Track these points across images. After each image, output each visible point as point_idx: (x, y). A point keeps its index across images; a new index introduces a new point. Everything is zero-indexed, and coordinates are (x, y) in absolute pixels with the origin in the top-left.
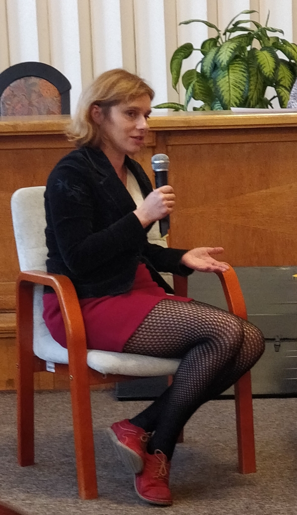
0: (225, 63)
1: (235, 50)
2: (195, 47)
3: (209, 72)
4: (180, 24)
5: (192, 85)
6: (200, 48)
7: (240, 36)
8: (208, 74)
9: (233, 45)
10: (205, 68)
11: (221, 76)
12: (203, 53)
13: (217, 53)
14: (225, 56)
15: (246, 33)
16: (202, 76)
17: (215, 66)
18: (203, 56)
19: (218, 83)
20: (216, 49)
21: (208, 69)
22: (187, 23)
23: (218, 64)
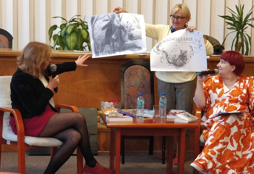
0: (69, 33)
1: (73, 28)
2: (58, 26)
3: (63, 35)
4: (53, 18)
5: (56, 40)
6: (59, 27)
7: (74, 24)
8: (63, 36)
9: (72, 27)
10: (62, 34)
11: (67, 37)
12: (61, 29)
13: (66, 29)
14: (69, 30)
15: (77, 22)
16: (60, 37)
17: (66, 34)
18: (61, 30)
19: (66, 40)
20: (66, 28)
21: (63, 34)
22: (55, 18)
23: (67, 33)
